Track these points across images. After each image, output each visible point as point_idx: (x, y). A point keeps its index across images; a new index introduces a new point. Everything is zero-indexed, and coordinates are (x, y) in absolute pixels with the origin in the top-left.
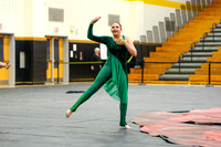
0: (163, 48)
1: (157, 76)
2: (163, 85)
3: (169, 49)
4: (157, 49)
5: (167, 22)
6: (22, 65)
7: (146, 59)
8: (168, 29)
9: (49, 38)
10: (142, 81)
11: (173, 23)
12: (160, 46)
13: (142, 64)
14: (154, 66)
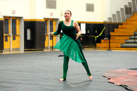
0: (123, 26)
1: (120, 45)
2: (123, 51)
3: (128, 26)
4: (120, 26)
5: (126, 8)
6: (29, 38)
7: (112, 34)
8: (127, 13)
9: (46, 20)
10: (109, 48)
11: (130, 9)
12: (122, 24)
13: (109, 37)
14: (117, 38)
